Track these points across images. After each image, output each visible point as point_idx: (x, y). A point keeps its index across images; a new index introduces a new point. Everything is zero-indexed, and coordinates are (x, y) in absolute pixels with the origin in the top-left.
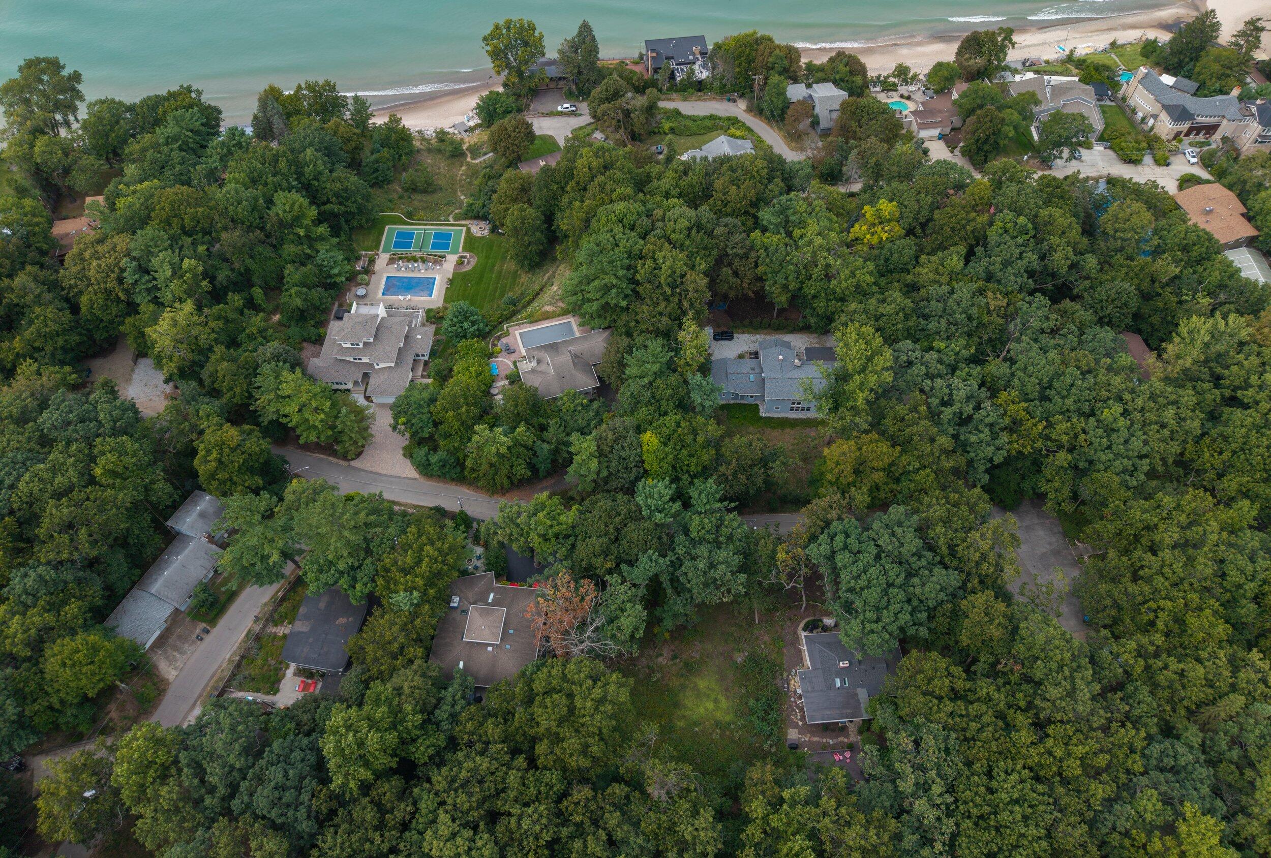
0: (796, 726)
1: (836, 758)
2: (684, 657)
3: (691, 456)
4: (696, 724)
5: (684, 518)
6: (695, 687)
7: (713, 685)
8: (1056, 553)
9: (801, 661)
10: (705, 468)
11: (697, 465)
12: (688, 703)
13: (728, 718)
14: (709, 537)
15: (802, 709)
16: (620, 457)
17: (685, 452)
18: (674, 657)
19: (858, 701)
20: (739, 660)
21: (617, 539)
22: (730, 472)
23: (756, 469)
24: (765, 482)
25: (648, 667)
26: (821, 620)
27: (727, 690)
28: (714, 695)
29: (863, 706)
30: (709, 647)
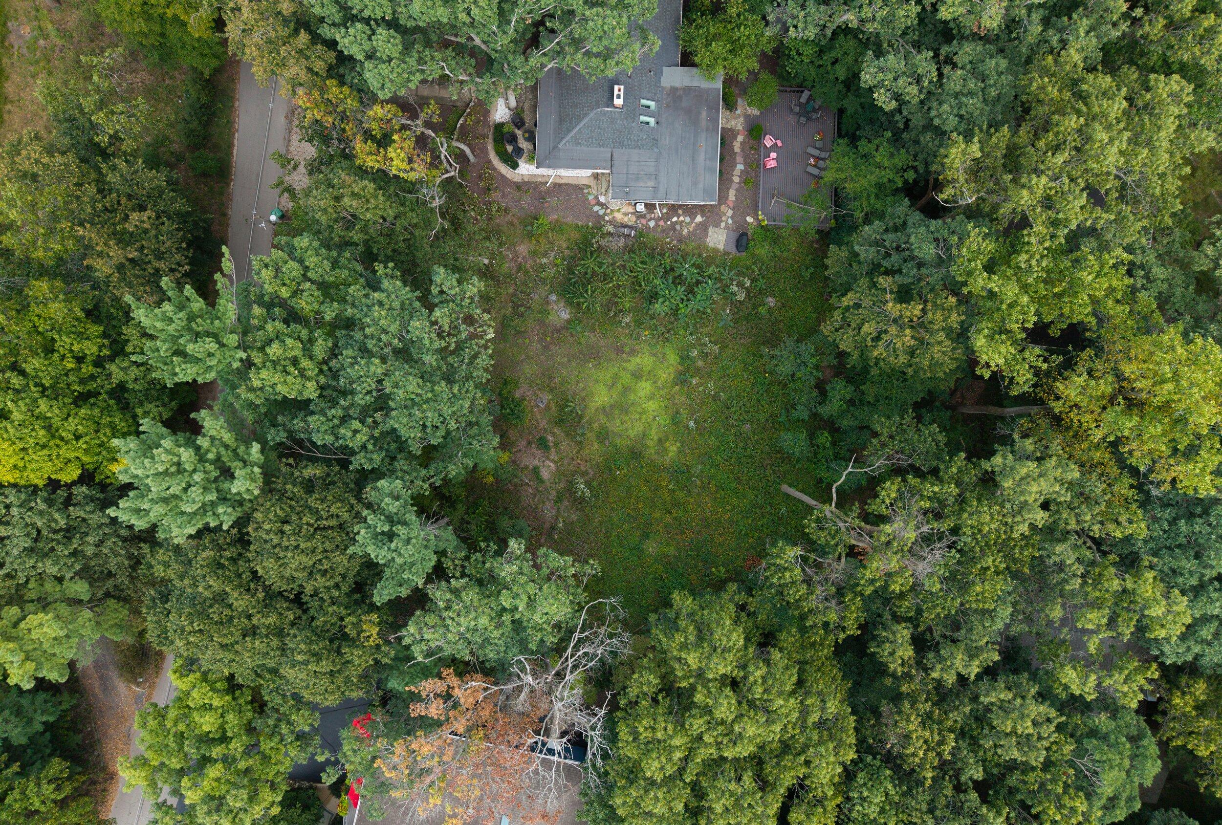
0: (703, 228)
1: (772, 164)
2: (543, 423)
3: (49, 349)
4: (675, 420)
5: (251, 405)
6: (607, 411)
7: (607, 375)
9: (577, 189)
10: (93, 314)
11: (81, 336)
12: (635, 429)
13: (673, 358)
14: (320, 348)
15: (674, 209)
16: (30, 551)
17: (34, 364)
18: (543, 444)
19: (688, 90)
20: (565, 315)
21: (298, 600)
22: (116, 253)
23: (111, 178)
24: (153, 162)
25: (558, 500)
26: (499, 126)
27: (619, 351)
28: (626, 378)
29: (695, 83)
30: (528, 370)
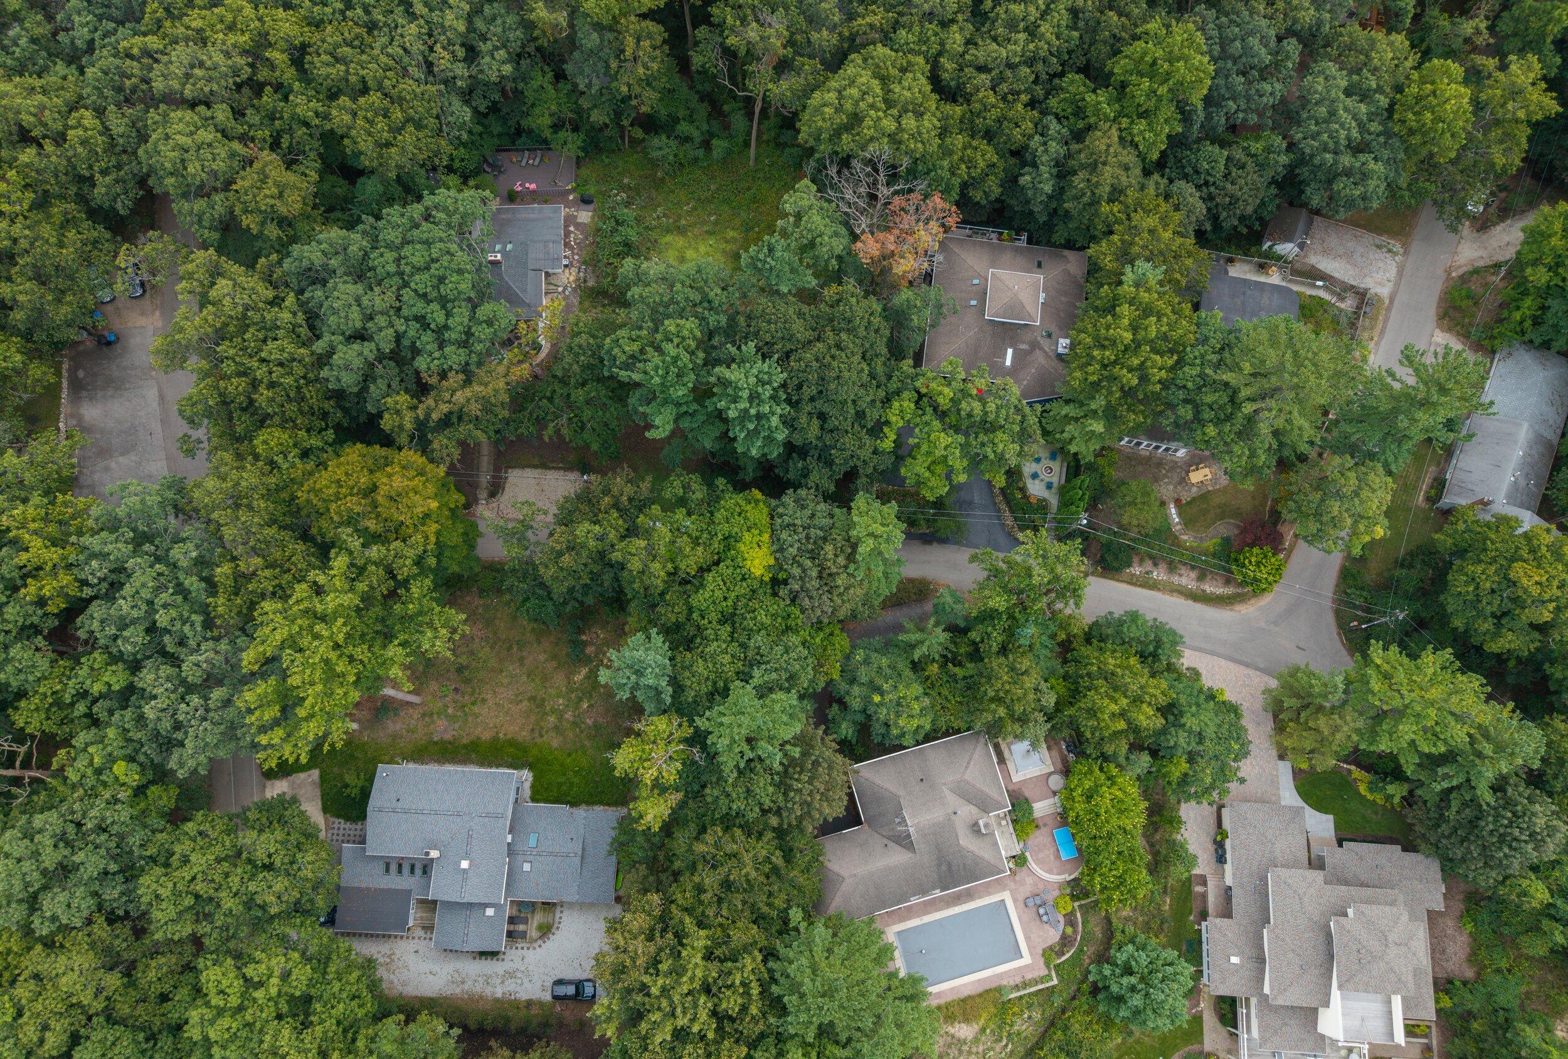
4: (711, 233)
8: (104, 452)
12: (720, 258)
15: (566, 242)
